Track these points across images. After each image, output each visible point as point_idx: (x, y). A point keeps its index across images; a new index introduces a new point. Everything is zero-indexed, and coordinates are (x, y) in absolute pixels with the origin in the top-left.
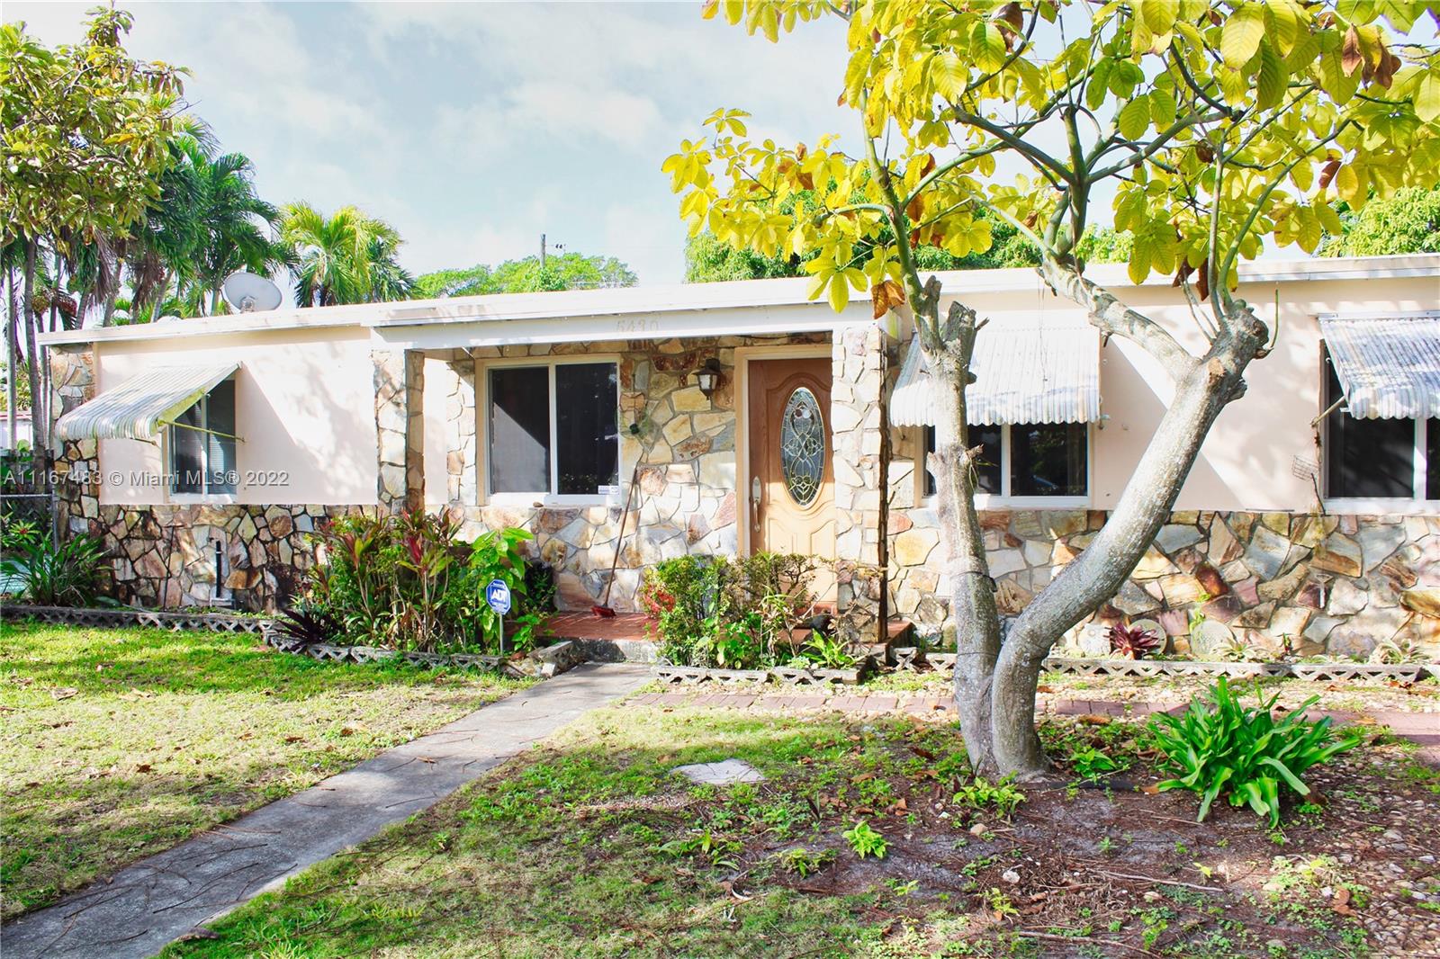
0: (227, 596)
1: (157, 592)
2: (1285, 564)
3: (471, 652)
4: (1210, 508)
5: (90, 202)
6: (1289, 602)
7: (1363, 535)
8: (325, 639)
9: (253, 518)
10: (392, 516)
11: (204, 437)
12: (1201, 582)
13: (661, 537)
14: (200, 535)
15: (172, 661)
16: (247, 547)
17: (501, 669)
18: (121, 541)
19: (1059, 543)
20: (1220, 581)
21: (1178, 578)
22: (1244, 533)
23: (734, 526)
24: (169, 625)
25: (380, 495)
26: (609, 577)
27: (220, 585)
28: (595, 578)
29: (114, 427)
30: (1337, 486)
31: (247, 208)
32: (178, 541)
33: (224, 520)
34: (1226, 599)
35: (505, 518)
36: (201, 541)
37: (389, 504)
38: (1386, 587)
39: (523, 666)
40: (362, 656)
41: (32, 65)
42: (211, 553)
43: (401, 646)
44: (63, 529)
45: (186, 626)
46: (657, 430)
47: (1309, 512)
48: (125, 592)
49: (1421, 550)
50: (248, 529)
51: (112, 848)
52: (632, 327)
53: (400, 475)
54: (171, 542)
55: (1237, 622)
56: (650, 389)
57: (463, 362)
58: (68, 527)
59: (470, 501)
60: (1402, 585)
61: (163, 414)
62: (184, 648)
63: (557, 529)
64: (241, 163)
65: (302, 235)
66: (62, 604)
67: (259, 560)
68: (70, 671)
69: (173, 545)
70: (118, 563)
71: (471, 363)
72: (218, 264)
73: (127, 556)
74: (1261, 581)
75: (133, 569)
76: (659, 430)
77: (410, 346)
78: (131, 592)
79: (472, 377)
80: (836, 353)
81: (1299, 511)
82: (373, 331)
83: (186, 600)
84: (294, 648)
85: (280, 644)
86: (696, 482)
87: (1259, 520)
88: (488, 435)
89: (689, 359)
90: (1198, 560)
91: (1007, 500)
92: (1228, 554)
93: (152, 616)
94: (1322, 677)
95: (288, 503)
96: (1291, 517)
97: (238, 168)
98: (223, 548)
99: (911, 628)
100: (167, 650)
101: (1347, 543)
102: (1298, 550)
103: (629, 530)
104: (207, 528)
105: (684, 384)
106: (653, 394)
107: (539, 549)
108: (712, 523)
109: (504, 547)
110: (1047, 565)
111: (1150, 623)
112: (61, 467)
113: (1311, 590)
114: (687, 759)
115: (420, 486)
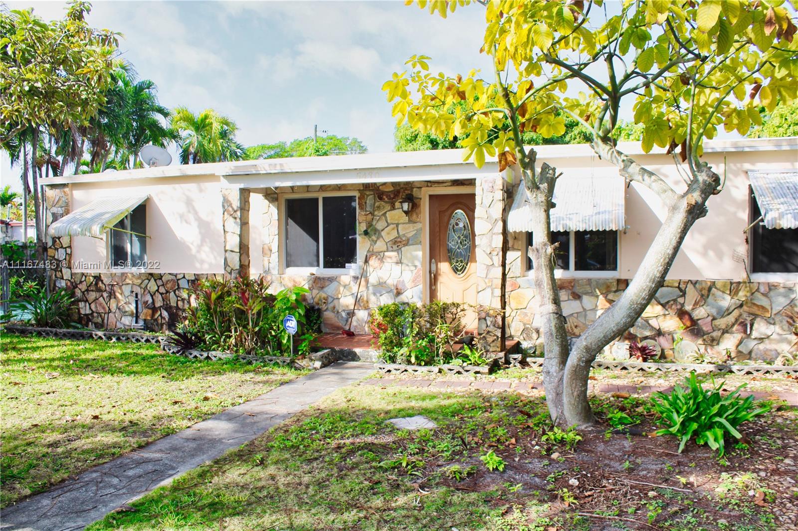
0: (141, 323)
1: (103, 320)
2: (728, 309)
3: (275, 355)
4: (686, 278)
5: (67, 106)
6: (730, 331)
7: (772, 294)
8: (195, 347)
9: (155, 280)
10: (232, 280)
11: (129, 236)
12: (681, 319)
13: (380, 292)
14: (127, 290)
15: (111, 358)
16: (152, 296)
17: (291, 364)
18: (83, 293)
19: (601, 297)
20: (691, 319)
21: (668, 317)
22: (705, 292)
23: (421, 286)
24: (110, 338)
25: (225, 268)
26: (351, 314)
27: (137, 317)
28: (344, 314)
29: (80, 230)
30: (758, 264)
31: (153, 110)
32: (114, 292)
33: (139, 281)
34: (694, 329)
35: (294, 281)
36: (127, 293)
37: (230, 273)
38: (785, 322)
39: (303, 363)
40: (215, 357)
41: (37, 32)
42: (132, 299)
43: (237, 351)
44: (52, 285)
45: (118, 339)
46: (378, 232)
47: (741, 281)
48: (85, 320)
50: (152, 286)
51: (78, 460)
53: (236, 257)
54: (110, 293)
55: (700, 341)
56: (374, 211)
57: (271, 195)
58: (55, 284)
59: (275, 272)
60: (794, 321)
61: (107, 223)
62: (118, 351)
63: (323, 288)
64: (149, 85)
65: (183, 124)
66: (52, 327)
67: (159, 304)
68: (55, 363)
69: (112, 295)
70: (81, 305)
71: (276, 196)
72: (137, 140)
73: (87, 301)
74: (714, 319)
75: (90, 308)
76: (380, 233)
77: (242, 186)
78: (89, 320)
79: (276, 203)
80: (478, 191)
81: (736, 280)
82: (222, 178)
83: (119, 325)
84: (178, 352)
85: (170, 350)
86: (400, 262)
87: (713, 285)
88: (285, 236)
89: (396, 194)
90: (679, 307)
91: (572, 273)
92: (696, 304)
93: (100, 333)
94: (748, 373)
95: (175, 272)
96: (731, 283)
97: (148, 88)
98: (139, 297)
99: (519, 343)
100: (108, 352)
101: (763, 298)
102: (735, 301)
103: (362, 288)
104: (130, 286)
105: (393, 208)
106: (376, 213)
107: (313, 298)
108: (408, 285)
109: (293, 297)
110: (594, 309)
111: (652, 342)
112: (51, 252)
113: (742, 324)
114: (394, 415)
115: (247, 263)
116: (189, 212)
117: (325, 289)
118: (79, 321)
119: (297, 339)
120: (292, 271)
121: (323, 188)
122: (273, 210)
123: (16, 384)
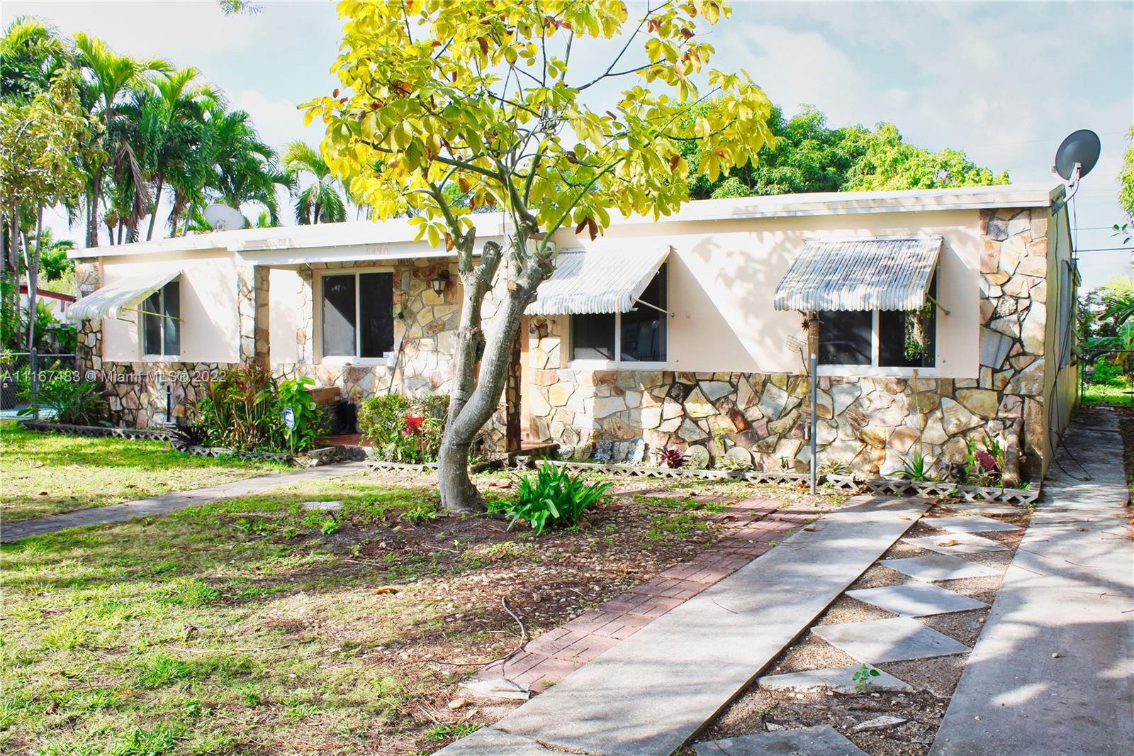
0: (173, 421)
1: (133, 418)
2: (785, 409)
3: (274, 452)
4: (738, 371)
6: (787, 436)
7: (834, 390)
8: (198, 443)
11: (163, 320)
12: (733, 421)
13: (415, 385)
15: (108, 453)
16: (184, 389)
17: (289, 462)
18: (114, 385)
19: (646, 394)
20: (745, 421)
21: (719, 417)
22: (759, 388)
24: (128, 437)
25: (240, 357)
27: (169, 414)
30: (824, 358)
31: (249, 149)
32: (146, 385)
34: (748, 431)
35: (329, 372)
36: (159, 386)
38: (849, 426)
39: (301, 460)
40: (217, 453)
42: (164, 394)
43: (239, 448)
45: (137, 437)
46: (413, 315)
47: (799, 374)
48: (116, 418)
49: (870, 401)
52: (374, 252)
53: (252, 343)
54: (142, 386)
55: (755, 448)
56: (409, 290)
57: (306, 272)
59: (309, 362)
60: (859, 424)
61: (126, 304)
62: (121, 447)
63: (357, 380)
64: (244, 117)
65: (299, 164)
66: (75, 424)
67: (191, 398)
68: (49, 456)
69: (143, 388)
70: (112, 399)
71: (311, 273)
73: (117, 395)
74: (770, 420)
75: (121, 404)
76: (415, 316)
77: (256, 263)
78: (119, 417)
79: (311, 281)
81: (795, 373)
82: (236, 253)
83: (151, 424)
84: (182, 448)
85: (176, 446)
86: (436, 351)
87: (767, 380)
88: (320, 319)
89: (432, 270)
90: (731, 406)
91: (618, 364)
92: (749, 402)
94: (763, 481)
95: (207, 361)
96: (788, 377)
97: (242, 121)
98: (171, 390)
99: (557, 446)
100: (112, 448)
101: (825, 395)
102: (794, 401)
103: (397, 380)
105: (429, 287)
106: (411, 293)
107: (348, 393)
108: (445, 378)
109: (295, 388)
110: (639, 408)
111: (700, 448)
112: (80, 337)
113: (801, 428)
114: (312, 499)
115: (265, 351)
116: (223, 291)
117: (360, 382)
118: (110, 419)
119: (298, 433)
120: (329, 361)
121: (357, 264)
122: (308, 289)
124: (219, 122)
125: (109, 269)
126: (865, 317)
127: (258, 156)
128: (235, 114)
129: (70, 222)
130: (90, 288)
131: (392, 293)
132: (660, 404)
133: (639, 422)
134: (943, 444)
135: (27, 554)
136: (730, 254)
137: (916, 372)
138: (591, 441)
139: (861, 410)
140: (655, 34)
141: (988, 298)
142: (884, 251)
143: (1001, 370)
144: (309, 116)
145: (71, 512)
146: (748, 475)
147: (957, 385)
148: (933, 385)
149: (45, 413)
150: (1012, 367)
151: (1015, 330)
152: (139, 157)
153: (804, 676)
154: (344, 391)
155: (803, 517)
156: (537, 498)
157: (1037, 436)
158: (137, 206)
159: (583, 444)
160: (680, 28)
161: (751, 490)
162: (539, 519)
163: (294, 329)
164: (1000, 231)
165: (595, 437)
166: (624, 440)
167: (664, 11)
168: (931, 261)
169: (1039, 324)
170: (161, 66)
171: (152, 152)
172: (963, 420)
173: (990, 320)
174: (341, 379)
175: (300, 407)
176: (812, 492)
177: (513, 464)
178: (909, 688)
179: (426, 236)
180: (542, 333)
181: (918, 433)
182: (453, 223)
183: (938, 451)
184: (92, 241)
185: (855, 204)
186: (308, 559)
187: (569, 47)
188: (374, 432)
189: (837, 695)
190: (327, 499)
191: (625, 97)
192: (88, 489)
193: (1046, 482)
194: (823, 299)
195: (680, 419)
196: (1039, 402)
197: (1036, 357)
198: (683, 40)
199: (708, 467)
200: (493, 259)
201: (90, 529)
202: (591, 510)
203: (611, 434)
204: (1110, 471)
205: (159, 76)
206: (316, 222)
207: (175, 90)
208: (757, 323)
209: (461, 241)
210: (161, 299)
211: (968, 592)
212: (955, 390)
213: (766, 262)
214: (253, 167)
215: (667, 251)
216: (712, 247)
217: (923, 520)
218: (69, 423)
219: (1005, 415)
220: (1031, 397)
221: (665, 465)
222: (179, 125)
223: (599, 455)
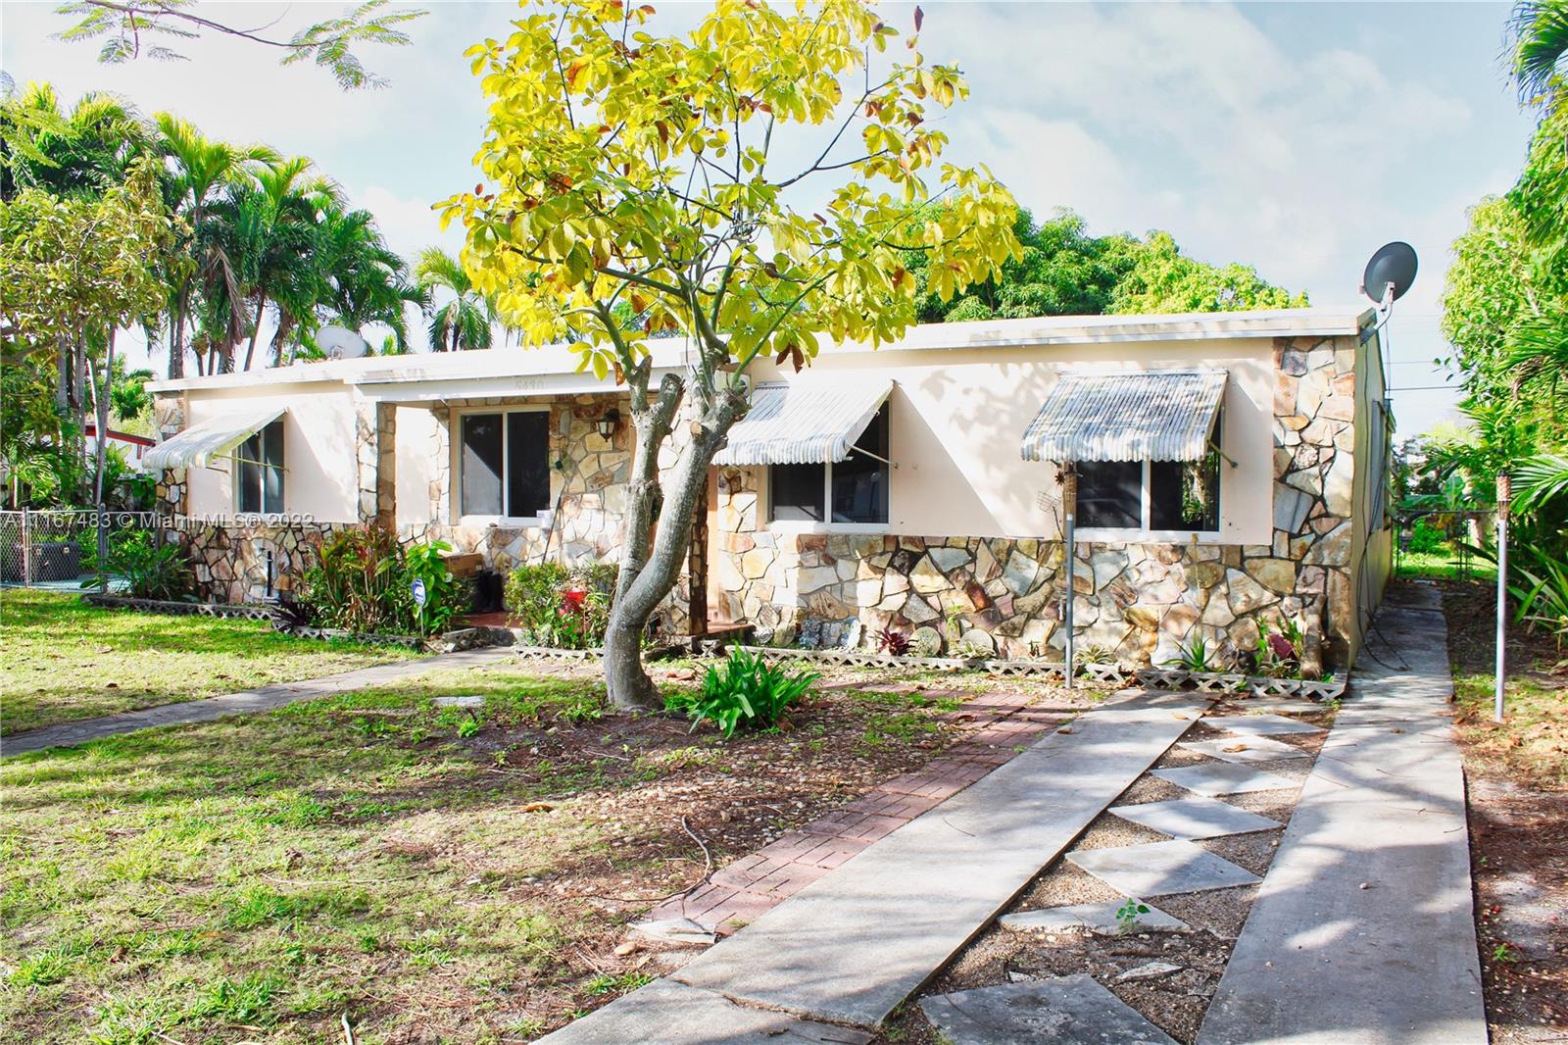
0: (275, 595)
1: (226, 591)
2: (1034, 582)
3: (400, 634)
4: (977, 535)
6: (1038, 616)
7: (1095, 558)
8: (306, 622)
9: (294, 533)
10: (367, 530)
11: (263, 469)
12: (970, 597)
13: (577, 552)
14: (257, 546)
15: (194, 635)
16: (289, 556)
17: (419, 647)
18: (201, 550)
19: (863, 563)
20: (985, 597)
21: (953, 592)
22: (1002, 556)
24: (219, 615)
25: (359, 515)
27: (270, 586)
30: (1082, 520)
31: (371, 259)
32: (241, 550)
33: (273, 534)
34: (989, 610)
35: (469, 535)
36: (258, 551)
37: (365, 521)
38: (1113, 604)
39: (433, 644)
40: (329, 635)
42: (264, 561)
43: (356, 629)
44: (162, 540)
45: (230, 615)
46: (574, 464)
47: (1052, 539)
48: (204, 591)
49: (1140, 572)
50: (290, 541)
51: (59, 716)
52: (526, 387)
53: (373, 499)
54: (236, 551)
55: (997, 631)
56: (570, 433)
57: (441, 410)
59: (445, 522)
60: (1126, 602)
61: (217, 449)
62: (209, 627)
63: (504, 545)
64: (367, 217)
65: (435, 277)
66: (153, 599)
67: (297, 567)
68: (120, 638)
69: (238, 554)
70: (199, 568)
71: (448, 411)
72: (358, 306)
73: (206, 562)
74: (1016, 597)
75: (210, 573)
76: (576, 466)
77: (380, 399)
78: (208, 591)
79: (448, 423)
81: (1047, 538)
82: (355, 388)
83: (248, 599)
84: (285, 629)
85: (277, 626)
86: (602, 509)
87: (1013, 546)
88: (458, 468)
89: (598, 408)
90: (967, 578)
91: (828, 527)
92: (991, 573)
94: (1008, 672)
95: (318, 521)
96: (1039, 543)
97: (364, 223)
98: (273, 557)
99: (753, 628)
100: (197, 629)
101: (1084, 566)
102: (1045, 572)
103: (554, 546)
104: (262, 541)
105: (594, 430)
106: (572, 437)
107: (492, 560)
108: (613, 542)
109: (427, 555)
110: (854, 580)
111: (930, 630)
112: (160, 491)
113: (1055, 605)
114: (446, 694)
115: (390, 508)
116: (338, 434)
117: (508, 548)
118: (196, 593)
119: (431, 611)
120: (469, 521)
121: (505, 401)
122: (444, 432)
123: (55, 657)
124: (335, 224)
125: (197, 405)
126: (1134, 468)
127: (384, 267)
128: (355, 214)
129: (150, 347)
130: (173, 429)
131: (548, 437)
132: (879, 576)
133: (855, 598)
134: (1228, 627)
135: (90, 761)
136: (967, 392)
137: (1195, 536)
138: (794, 622)
139: (1128, 583)
140: (875, 119)
141: (1283, 447)
142: (1157, 387)
143: (1299, 535)
144: (446, 217)
145: (146, 708)
146: (989, 665)
147: (1246, 554)
148: (1216, 554)
149: (116, 585)
150: (1312, 531)
151: (1317, 486)
152: (236, 267)
153: (1056, 913)
154: (487, 559)
155: (1056, 716)
156: (727, 693)
157: (1342, 615)
158: (232, 328)
159: (784, 626)
160: (906, 112)
161: (992, 683)
162: (729, 719)
163: (426, 481)
164: (1297, 365)
165: (799, 617)
166: (834, 620)
167: (885, 91)
168: (1214, 400)
169: (1346, 479)
170: (265, 155)
171: (252, 261)
172: (1254, 596)
173: (1286, 473)
174: (484, 543)
175: (433, 578)
176: (1067, 686)
177: (697, 651)
178: (1186, 928)
179: (590, 367)
180: (734, 488)
181: (1198, 613)
182: (624, 350)
183: (1223, 634)
184: (176, 371)
185: (1121, 330)
186: (441, 768)
187: (769, 134)
188: (525, 610)
189: (1096, 937)
190: (465, 693)
191: (837, 196)
192: (168, 679)
193: (1354, 673)
194: (1081, 445)
195: (905, 595)
196: (1345, 575)
197: (1342, 519)
198: (910, 126)
199: (939, 655)
200: (673, 396)
201: (169, 730)
202: (793, 707)
203: (819, 614)
204: (1431, 659)
205: (262, 167)
206: (454, 349)
207: (282, 185)
208: (999, 477)
209: (633, 372)
210: (261, 444)
211: (1258, 809)
212: (1243, 559)
213: (1011, 401)
214: (378, 280)
215: (889, 387)
216: (945, 383)
217: (1204, 719)
218: (144, 599)
219: (1305, 590)
220: (1335, 568)
221: (886, 651)
222: (285, 228)
223: (804, 639)
